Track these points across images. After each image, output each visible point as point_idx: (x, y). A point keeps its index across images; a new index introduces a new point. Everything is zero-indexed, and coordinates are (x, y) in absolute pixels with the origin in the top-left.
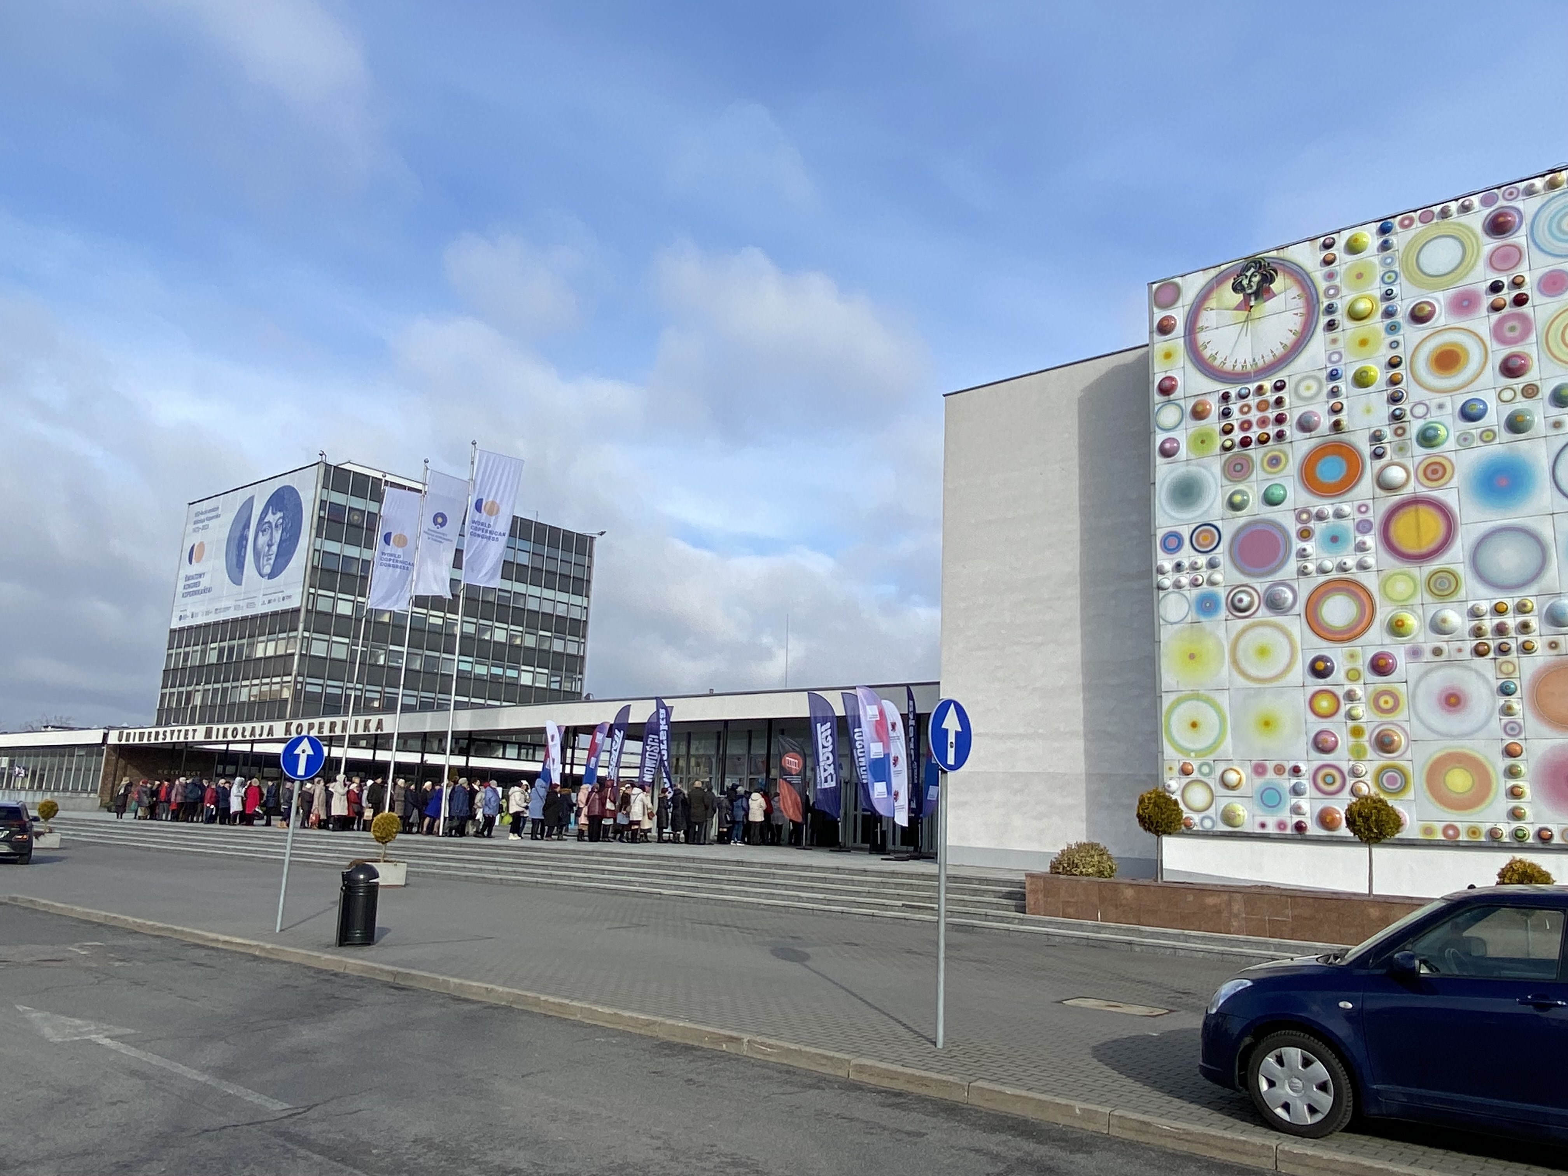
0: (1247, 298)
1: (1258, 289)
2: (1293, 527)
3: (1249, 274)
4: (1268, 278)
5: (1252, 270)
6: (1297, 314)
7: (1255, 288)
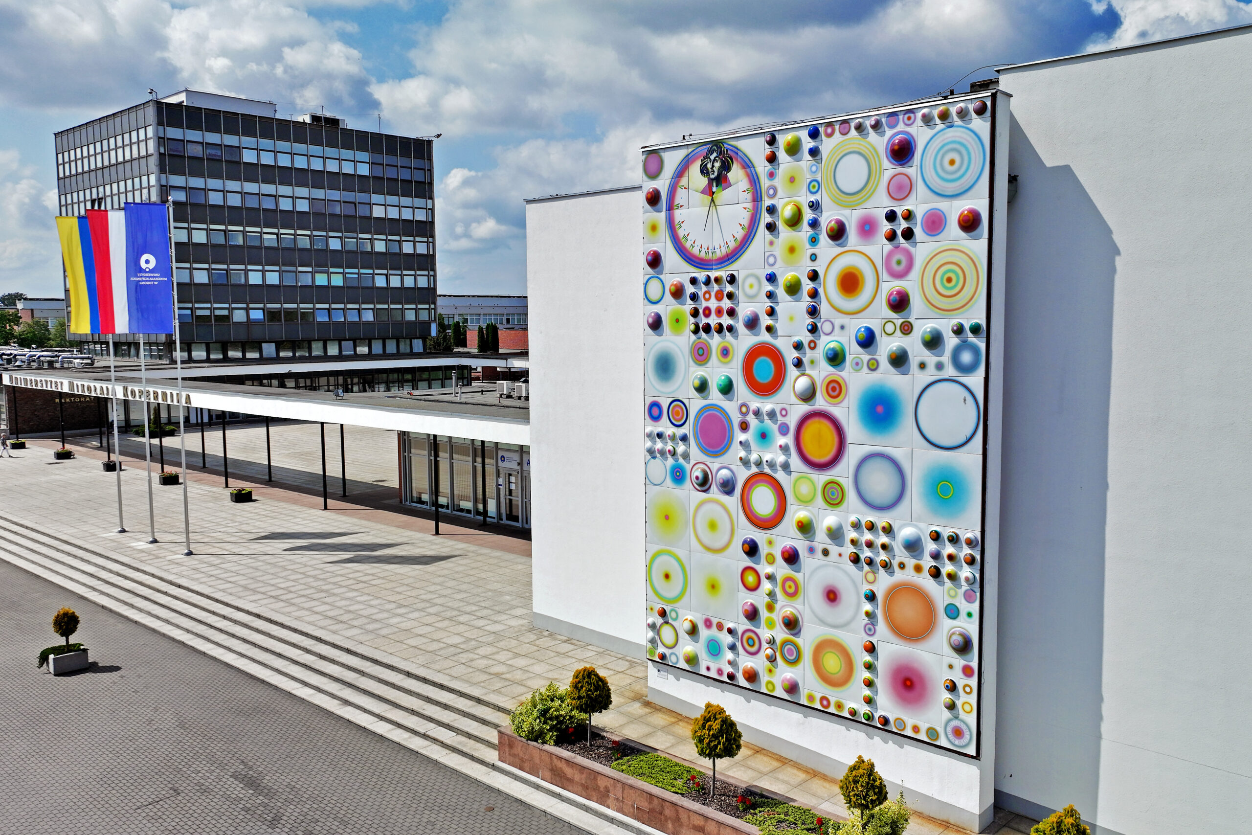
0: (711, 181)
1: (719, 175)
2: (736, 419)
3: (712, 157)
4: (726, 167)
5: (715, 154)
6: (745, 208)
7: (716, 174)
